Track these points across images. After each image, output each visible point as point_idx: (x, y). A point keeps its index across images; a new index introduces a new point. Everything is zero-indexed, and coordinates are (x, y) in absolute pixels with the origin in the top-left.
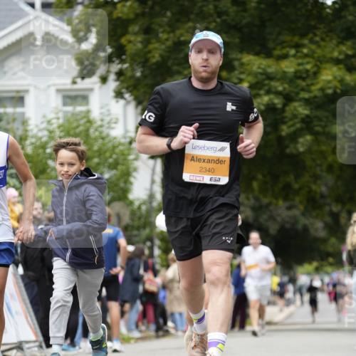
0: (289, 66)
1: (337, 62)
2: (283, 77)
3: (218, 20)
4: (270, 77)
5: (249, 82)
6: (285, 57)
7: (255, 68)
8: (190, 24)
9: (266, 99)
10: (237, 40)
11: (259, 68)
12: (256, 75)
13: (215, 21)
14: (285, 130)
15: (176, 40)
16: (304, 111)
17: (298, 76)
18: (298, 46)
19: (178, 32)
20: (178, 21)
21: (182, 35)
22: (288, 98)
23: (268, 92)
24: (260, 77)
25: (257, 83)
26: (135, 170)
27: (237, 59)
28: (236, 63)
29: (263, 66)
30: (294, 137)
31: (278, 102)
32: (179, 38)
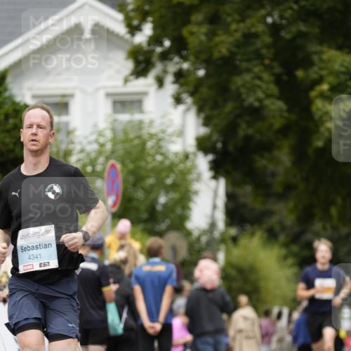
3: (295, 7)
5: (329, 83)
7: (337, 67)
8: (263, 12)
10: (317, 30)
11: (342, 65)
12: (337, 74)
13: (291, 8)
15: (246, 31)
19: (249, 22)
20: (248, 7)
21: (253, 25)
24: (343, 77)
25: (339, 84)
26: (196, 193)
27: (316, 53)
28: (315, 58)
29: (346, 64)
32: (249, 29)
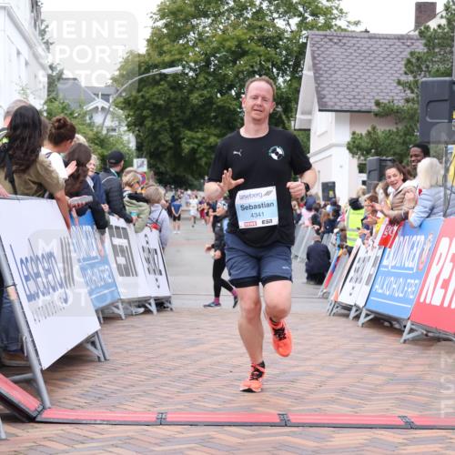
0: (199, 135)
1: (215, 135)
2: (198, 139)
4: (193, 138)
5: (187, 139)
6: (197, 132)
7: (188, 135)
9: (192, 145)
10: (182, 125)
11: (190, 135)
12: (189, 137)
14: (198, 156)
15: (162, 124)
16: (204, 150)
17: (203, 138)
18: (202, 129)
19: (163, 121)
22: (199, 145)
23: (193, 143)
27: (182, 131)
30: (200, 158)
31: (196, 146)
